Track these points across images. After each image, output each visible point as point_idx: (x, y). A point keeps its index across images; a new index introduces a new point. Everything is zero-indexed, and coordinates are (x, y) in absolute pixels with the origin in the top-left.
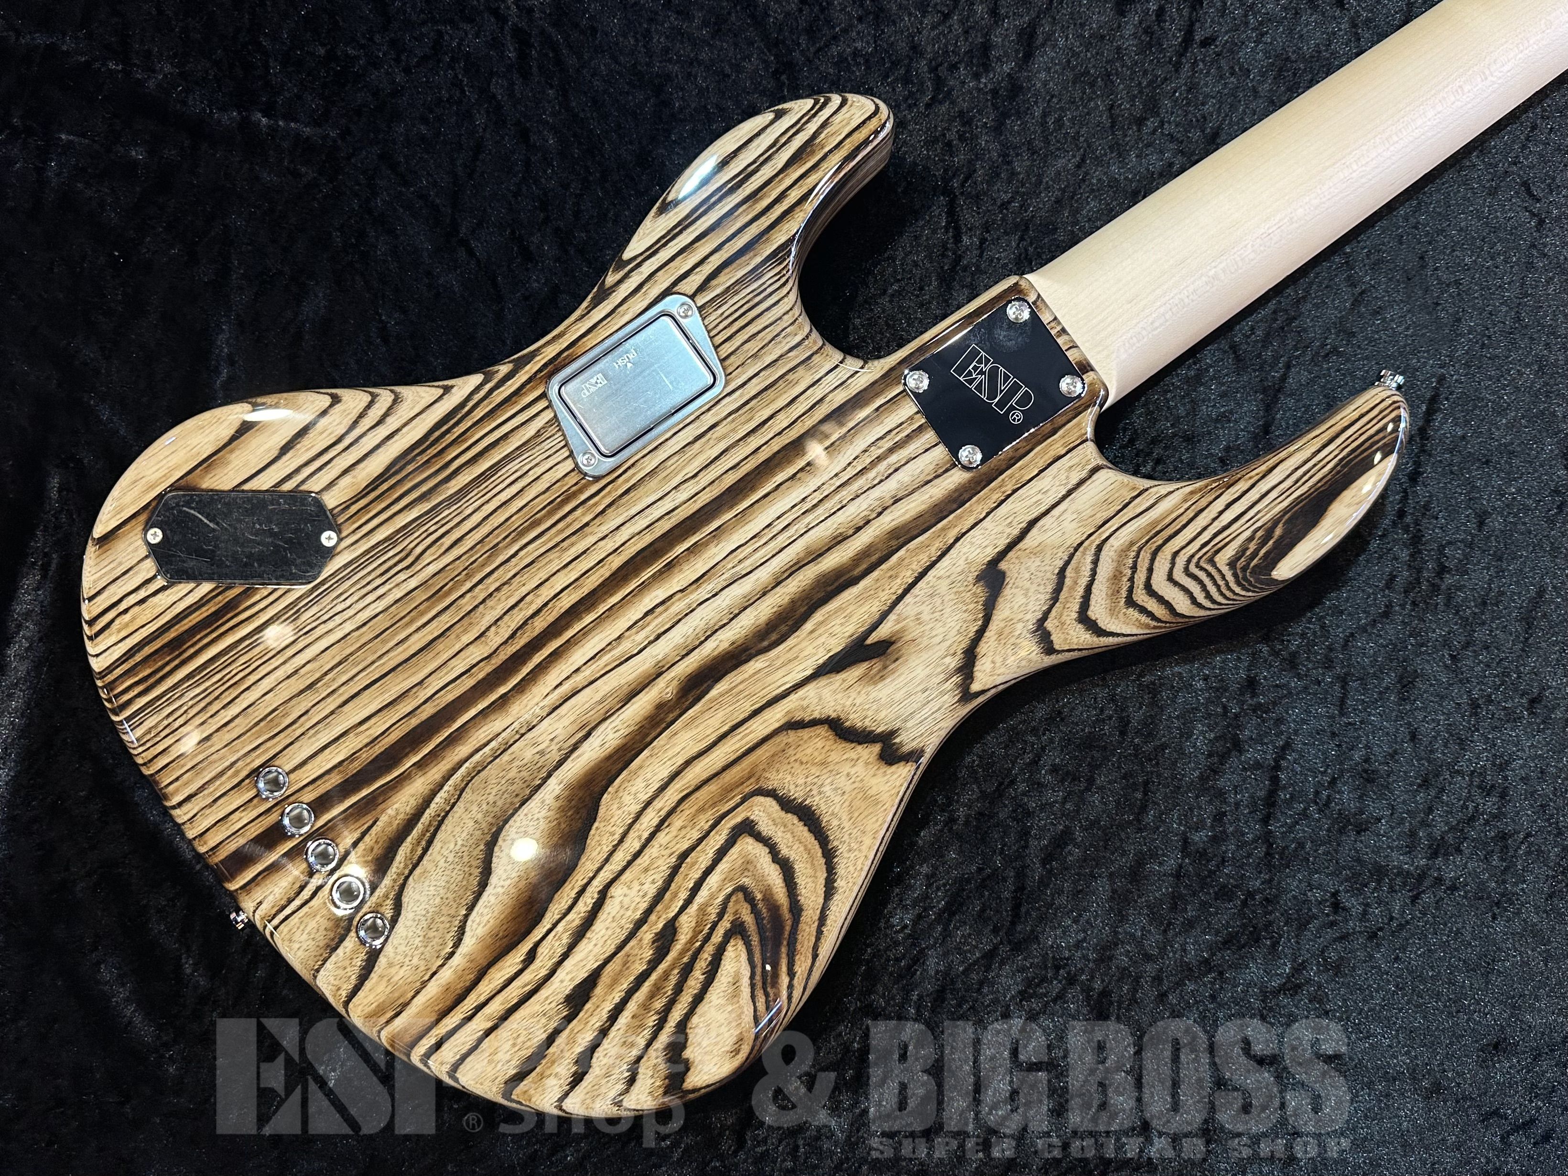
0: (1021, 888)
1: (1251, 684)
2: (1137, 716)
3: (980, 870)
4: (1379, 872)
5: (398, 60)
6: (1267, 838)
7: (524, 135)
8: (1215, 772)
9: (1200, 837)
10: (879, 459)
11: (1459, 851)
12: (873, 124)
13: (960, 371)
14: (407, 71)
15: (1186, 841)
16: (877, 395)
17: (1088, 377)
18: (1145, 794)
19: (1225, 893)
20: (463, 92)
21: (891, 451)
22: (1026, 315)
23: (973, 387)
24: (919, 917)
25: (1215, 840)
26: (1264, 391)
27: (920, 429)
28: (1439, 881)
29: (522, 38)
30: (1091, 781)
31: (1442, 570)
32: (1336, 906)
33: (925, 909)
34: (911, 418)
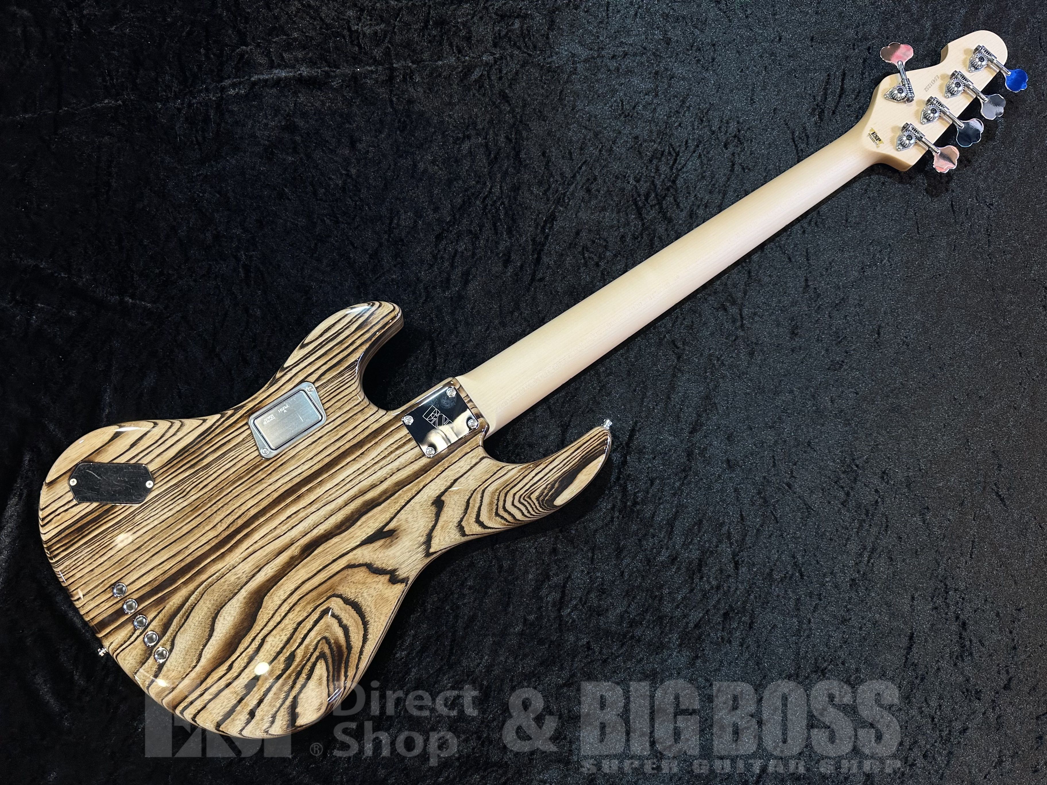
0: (453, 641)
1: (554, 551)
2: (506, 564)
3: (436, 632)
4: (608, 633)
5: (191, 276)
6: (560, 617)
7: (246, 310)
8: (539, 589)
9: (532, 617)
10: (392, 452)
11: (641, 624)
12: (392, 315)
13: (426, 416)
14: (195, 281)
15: (525, 620)
16: (392, 425)
17: (481, 420)
18: (509, 598)
19: (541, 642)
20: (220, 290)
21: (397, 449)
22: (454, 393)
23: (432, 423)
24: (409, 654)
25: (538, 619)
26: (562, 426)
27: (410, 440)
28: (632, 637)
29: (247, 269)
30: (486, 593)
31: (635, 503)
32: (589, 648)
33: (411, 650)
34: (406, 435)
